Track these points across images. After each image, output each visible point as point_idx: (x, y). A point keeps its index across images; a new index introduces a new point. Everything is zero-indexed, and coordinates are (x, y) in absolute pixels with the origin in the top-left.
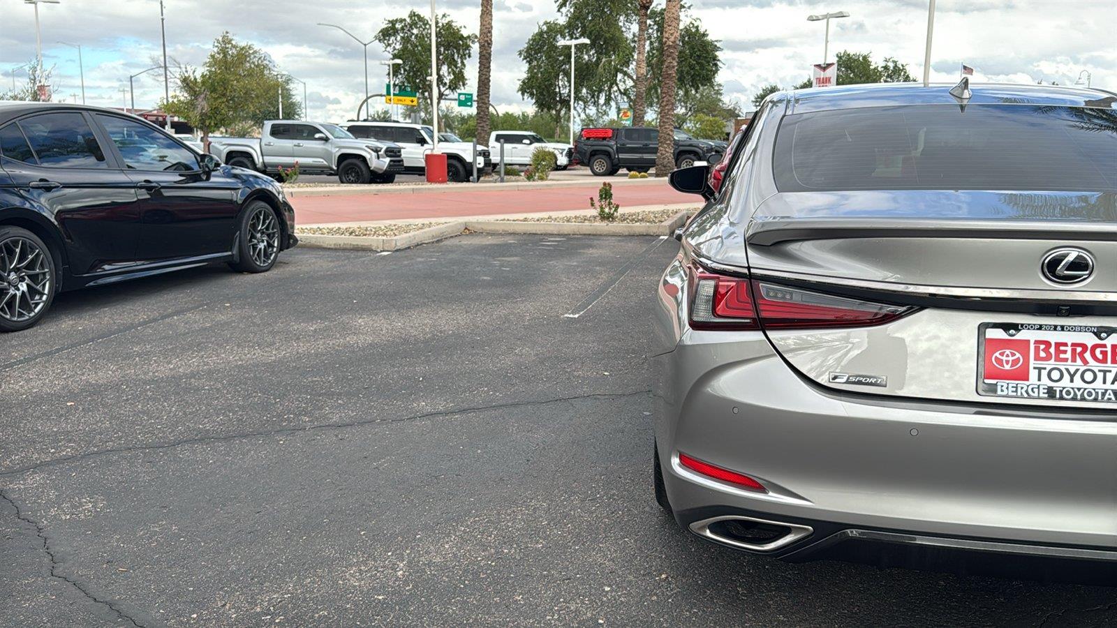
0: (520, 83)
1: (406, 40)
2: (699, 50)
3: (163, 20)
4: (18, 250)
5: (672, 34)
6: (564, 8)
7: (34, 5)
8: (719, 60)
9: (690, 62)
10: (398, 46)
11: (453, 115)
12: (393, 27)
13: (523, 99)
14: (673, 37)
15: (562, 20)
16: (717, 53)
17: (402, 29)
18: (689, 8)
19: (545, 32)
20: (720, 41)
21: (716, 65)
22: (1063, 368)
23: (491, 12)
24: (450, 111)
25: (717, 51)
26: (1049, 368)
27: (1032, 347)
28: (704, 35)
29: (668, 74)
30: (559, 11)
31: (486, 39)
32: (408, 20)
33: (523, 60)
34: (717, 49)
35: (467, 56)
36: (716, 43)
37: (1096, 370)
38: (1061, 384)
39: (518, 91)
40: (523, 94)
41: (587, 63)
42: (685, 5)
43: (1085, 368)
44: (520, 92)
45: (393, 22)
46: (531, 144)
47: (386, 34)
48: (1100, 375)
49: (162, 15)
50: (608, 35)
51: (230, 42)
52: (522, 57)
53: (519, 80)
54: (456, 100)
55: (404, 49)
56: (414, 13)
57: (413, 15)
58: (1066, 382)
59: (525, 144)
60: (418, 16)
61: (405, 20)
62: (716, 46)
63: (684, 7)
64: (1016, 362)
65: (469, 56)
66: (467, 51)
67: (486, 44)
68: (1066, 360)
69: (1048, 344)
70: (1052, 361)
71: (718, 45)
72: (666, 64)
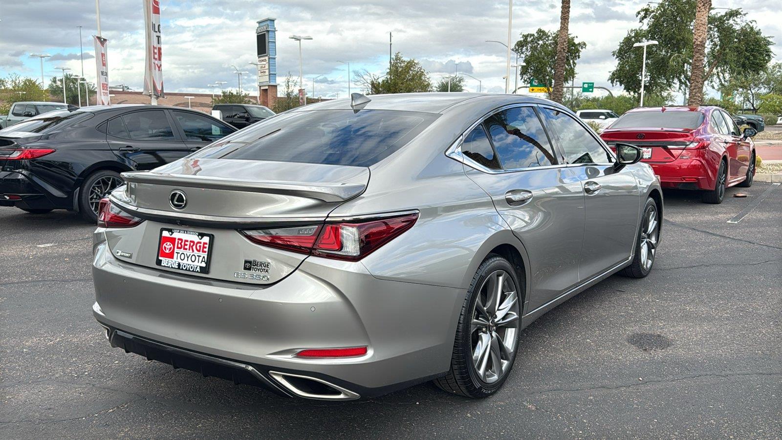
0: (611, 74)
1: (534, 49)
2: (753, 45)
3: (391, 44)
4: (110, 183)
5: (700, 36)
6: (645, 20)
7: (299, 41)
8: (771, 52)
9: (745, 54)
10: (529, 54)
11: (581, 98)
12: (525, 40)
13: (613, 86)
14: (701, 38)
15: (645, 27)
16: (769, 47)
17: (532, 41)
18: (745, 15)
19: (633, 37)
20: (772, 37)
21: (769, 56)
22: (185, 253)
23: (567, 28)
24: (580, 95)
25: (769, 45)
26: (181, 253)
27: (177, 241)
28: (758, 33)
29: (696, 66)
30: (640, 22)
31: (562, 46)
32: (536, 35)
33: (616, 58)
34: (769, 43)
35: (577, 57)
36: (768, 39)
37: (196, 255)
38: (183, 262)
39: (609, 80)
40: (612, 82)
41: (662, 59)
42: (742, 13)
43: (193, 254)
44: (610, 81)
45: (526, 37)
46: (606, 119)
47: (521, 45)
48: (197, 258)
49: (391, 41)
50: (679, 37)
51: (399, 59)
52: (615, 56)
53: (610, 72)
54: (581, 87)
55: (532, 55)
56: (541, 30)
57: (540, 31)
58: (185, 261)
59: (601, 119)
60: (543, 32)
61: (533, 35)
62: (768, 41)
63: (740, 14)
64: (170, 248)
65: (579, 57)
66: (577, 54)
67: (562, 50)
68: (186, 249)
69: (181, 240)
70: (182, 249)
71: (770, 40)
72: (695, 58)
